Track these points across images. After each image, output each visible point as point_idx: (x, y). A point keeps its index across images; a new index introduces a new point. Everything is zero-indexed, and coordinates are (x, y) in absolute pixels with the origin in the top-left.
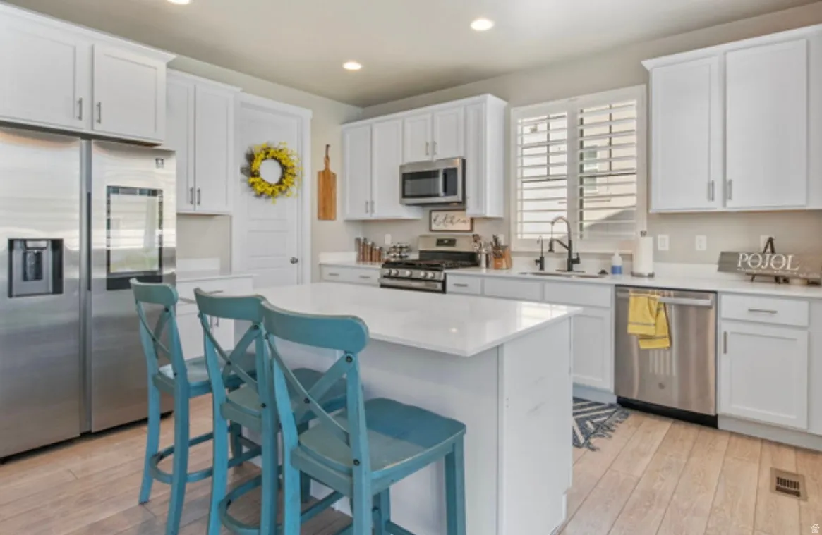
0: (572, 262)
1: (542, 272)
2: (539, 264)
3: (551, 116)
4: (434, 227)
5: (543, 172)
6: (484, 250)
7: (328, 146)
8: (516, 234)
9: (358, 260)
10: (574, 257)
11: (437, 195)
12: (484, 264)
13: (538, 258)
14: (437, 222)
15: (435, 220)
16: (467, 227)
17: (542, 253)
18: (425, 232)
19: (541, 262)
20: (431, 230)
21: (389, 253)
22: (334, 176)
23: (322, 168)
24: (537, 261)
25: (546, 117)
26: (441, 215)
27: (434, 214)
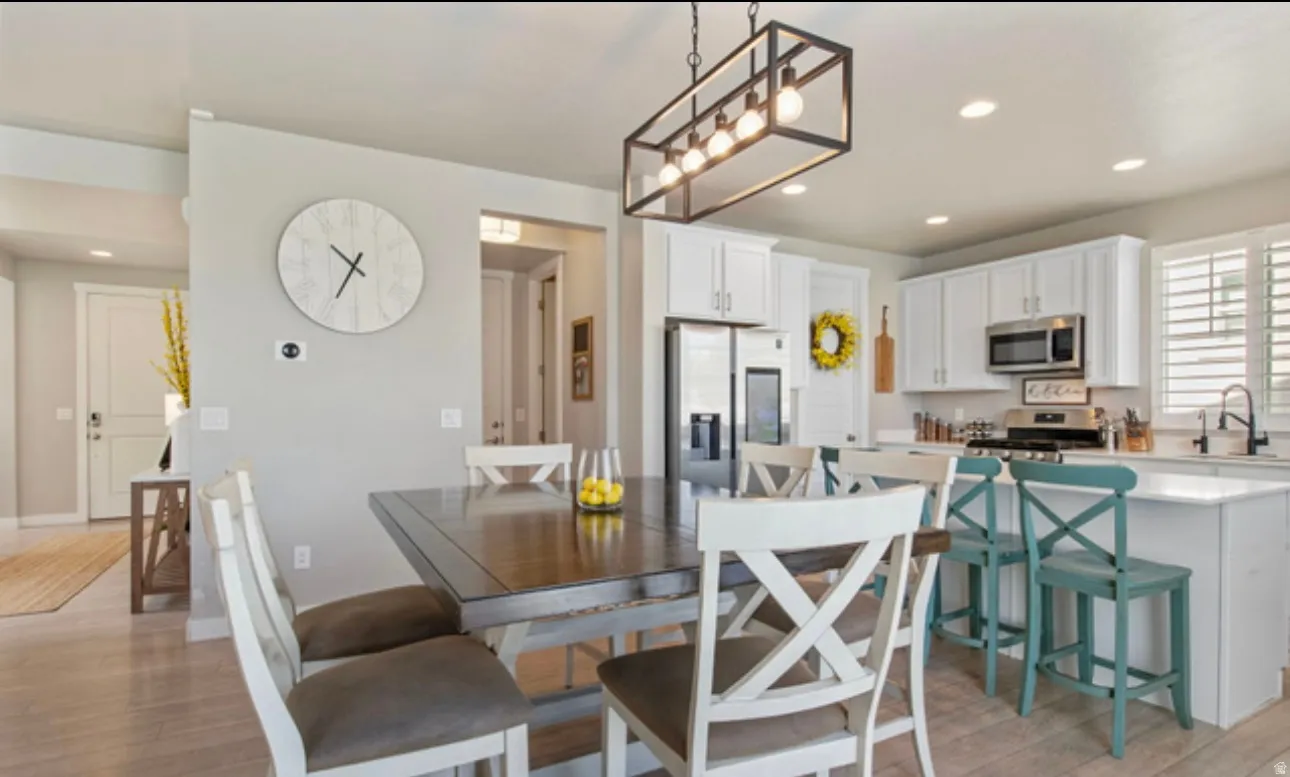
0: (1254, 444)
1: (1204, 455)
2: (1199, 446)
3: (1216, 255)
4: (1029, 399)
5: (1204, 327)
6: (1111, 428)
7: (885, 308)
8: (1160, 407)
9: (918, 439)
10: (1258, 436)
11: (1044, 361)
12: (1111, 444)
13: (1198, 438)
14: (1034, 393)
15: (1031, 391)
16: (1082, 398)
17: (1204, 431)
18: (1016, 404)
19: (1203, 443)
20: (1024, 403)
21: (962, 431)
22: (892, 341)
23: (879, 333)
24: (1195, 442)
25: (1207, 257)
26: (1041, 385)
27: (1029, 384)
